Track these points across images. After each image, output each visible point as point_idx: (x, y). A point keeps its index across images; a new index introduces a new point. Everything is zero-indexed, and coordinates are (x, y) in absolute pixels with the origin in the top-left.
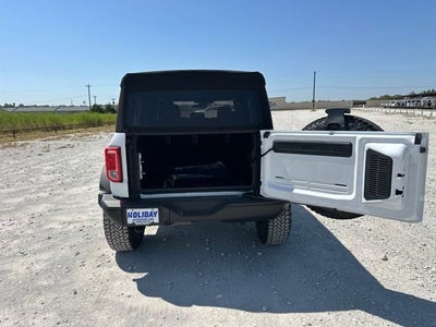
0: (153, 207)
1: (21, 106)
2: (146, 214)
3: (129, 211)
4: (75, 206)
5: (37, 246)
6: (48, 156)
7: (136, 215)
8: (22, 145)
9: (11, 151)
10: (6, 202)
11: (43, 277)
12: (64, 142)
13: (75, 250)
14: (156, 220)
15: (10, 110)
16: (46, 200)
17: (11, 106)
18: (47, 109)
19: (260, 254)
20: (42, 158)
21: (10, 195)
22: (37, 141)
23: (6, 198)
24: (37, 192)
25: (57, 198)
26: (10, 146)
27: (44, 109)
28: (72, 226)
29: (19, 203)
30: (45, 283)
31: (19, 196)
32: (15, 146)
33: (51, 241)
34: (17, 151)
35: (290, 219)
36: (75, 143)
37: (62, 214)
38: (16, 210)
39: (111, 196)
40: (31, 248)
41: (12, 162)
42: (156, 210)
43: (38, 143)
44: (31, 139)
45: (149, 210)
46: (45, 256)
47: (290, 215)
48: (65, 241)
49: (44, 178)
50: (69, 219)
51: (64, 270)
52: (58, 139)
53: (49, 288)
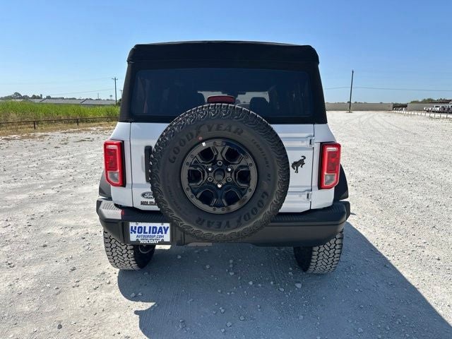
0: (162, 221)
1: (49, 98)
2: (154, 230)
3: (132, 224)
4: (82, 207)
5: (29, 256)
6: (64, 149)
7: (141, 230)
8: (41, 137)
9: (28, 142)
10: (8, 198)
11: (25, 299)
12: (83, 135)
13: (72, 264)
14: (167, 237)
15: (37, 101)
16: (51, 198)
17: (38, 98)
18: (74, 102)
19: (299, 286)
20: (58, 151)
21: (15, 191)
22: (57, 133)
23: (9, 194)
24: (44, 189)
25: (64, 197)
26: (28, 137)
27: (70, 102)
28: (74, 232)
29: (22, 201)
30: (27, 309)
31: (24, 193)
32: (33, 138)
33: (46, 250)
34: (34, 142)
35: (341, 244)
36: (94, 136)
37: (65, 216)
38: (17, 208)
39: (112, 203)
40: (20, 258)
41: (26, 154)
42: (167, 225)
43: (57, 135)
44: (51, 130)
45: (158, 225)
46: (34, 270)
47: (341, 238)
48: (62, 250)
49: (56, 173)
50: (72, 223)
51: (54, 291)
52: (79, 132)
53: (28, 316)
